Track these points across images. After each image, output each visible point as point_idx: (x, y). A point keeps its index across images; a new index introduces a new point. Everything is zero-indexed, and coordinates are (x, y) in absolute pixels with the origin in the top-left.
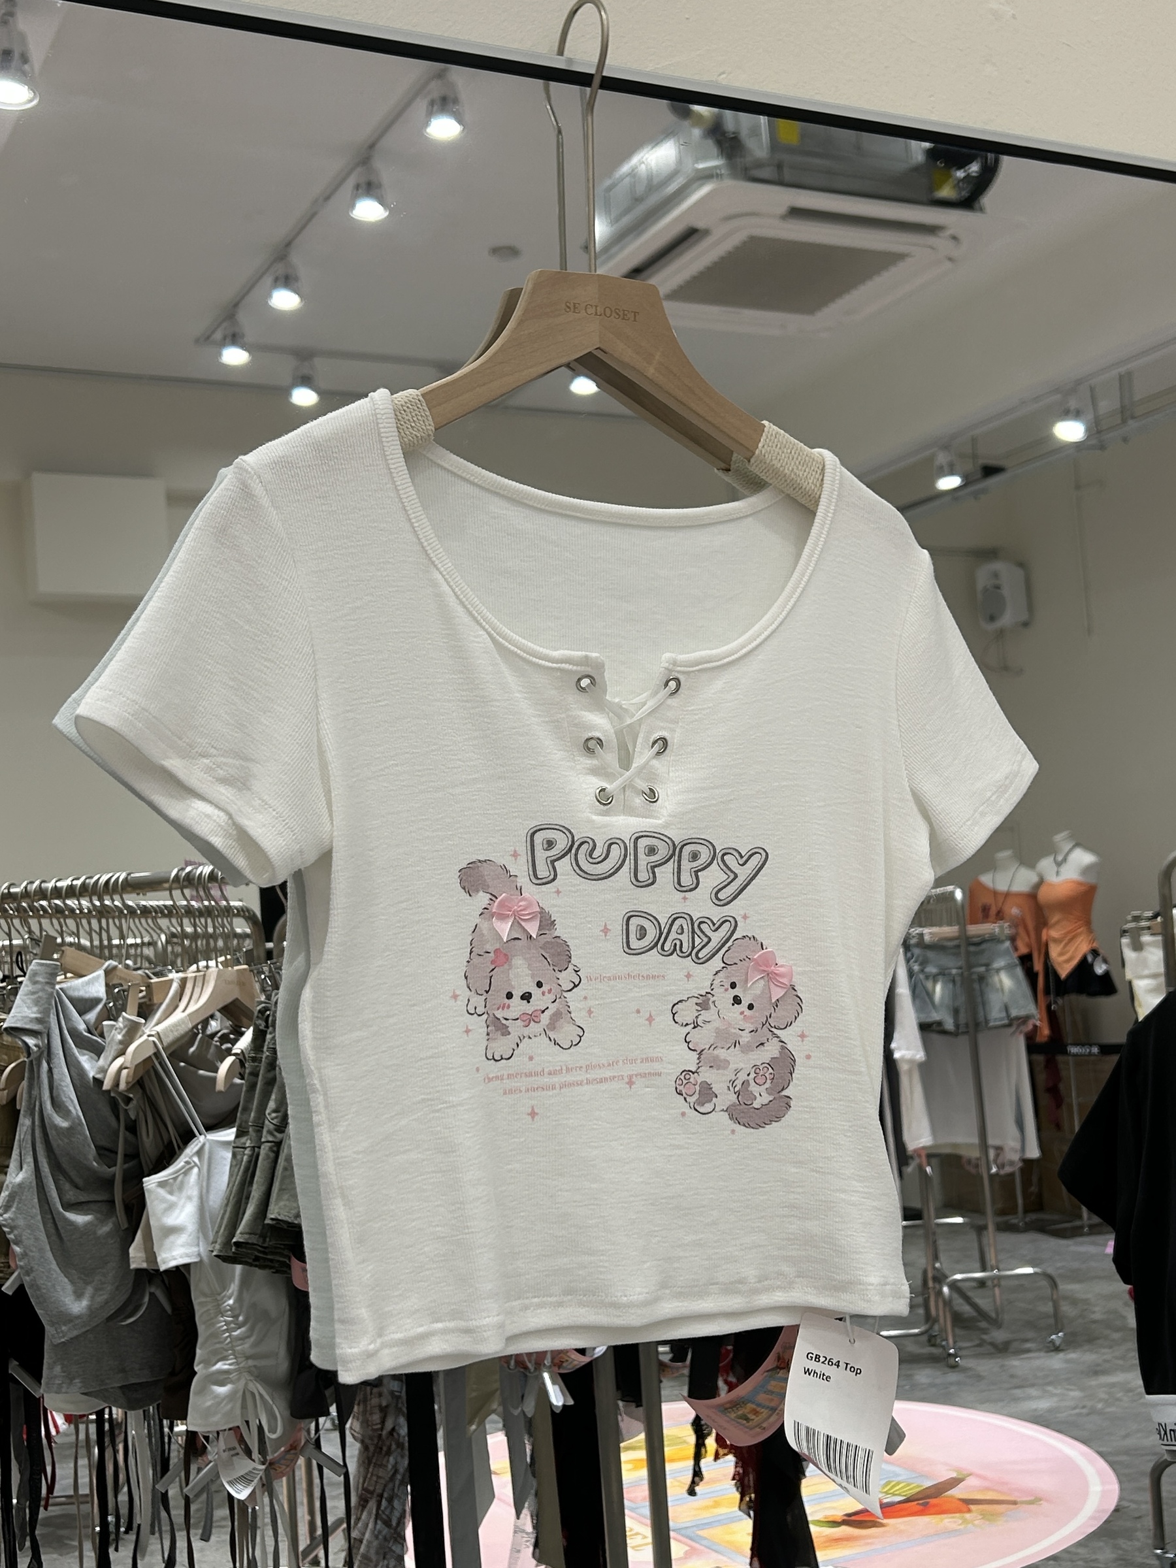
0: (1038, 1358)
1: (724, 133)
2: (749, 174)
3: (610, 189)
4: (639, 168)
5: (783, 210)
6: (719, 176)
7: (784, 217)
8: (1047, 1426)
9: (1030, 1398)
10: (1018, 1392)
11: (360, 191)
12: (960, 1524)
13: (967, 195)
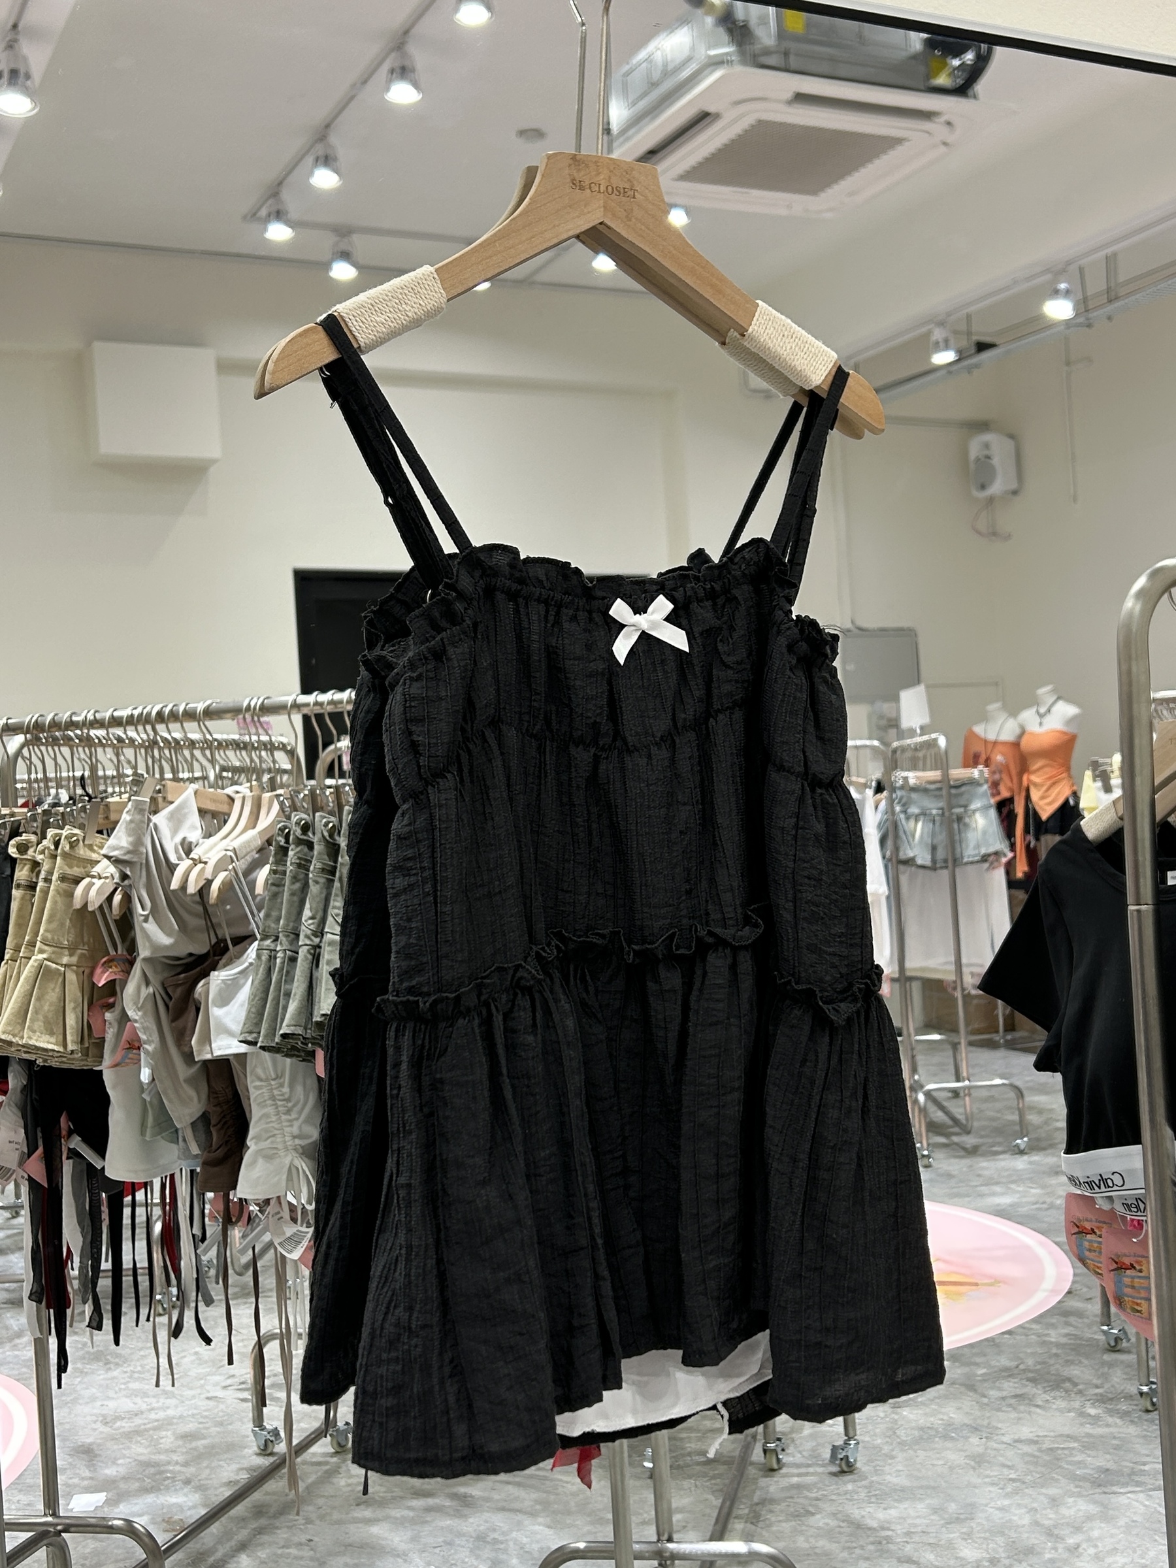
0: (1004, 1160)
1: (734, 22)
2: (757, 60)
3: (628, 74)
4: (655, 55)
5: (789, 95)
6: (730, 63)
7: (790, 102)
8: (1009, 1219)
9: (994, 1194)
10: (984, 1189)
11: (394, 75)
13: (962, 82)
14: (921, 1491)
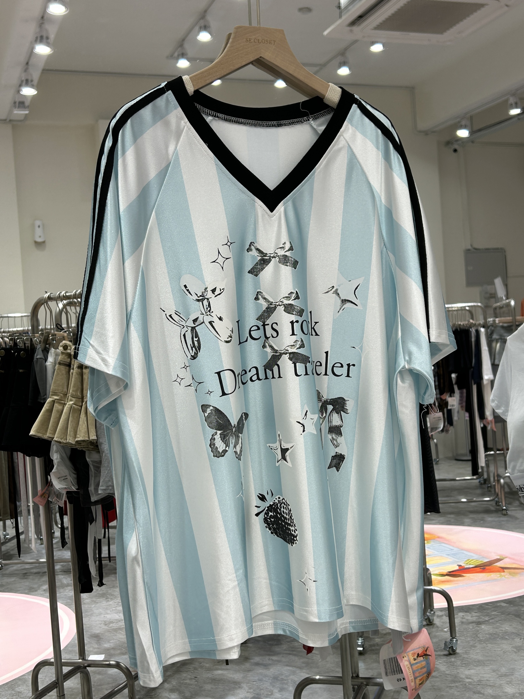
12: (499, 577)
14: (488, 662)
